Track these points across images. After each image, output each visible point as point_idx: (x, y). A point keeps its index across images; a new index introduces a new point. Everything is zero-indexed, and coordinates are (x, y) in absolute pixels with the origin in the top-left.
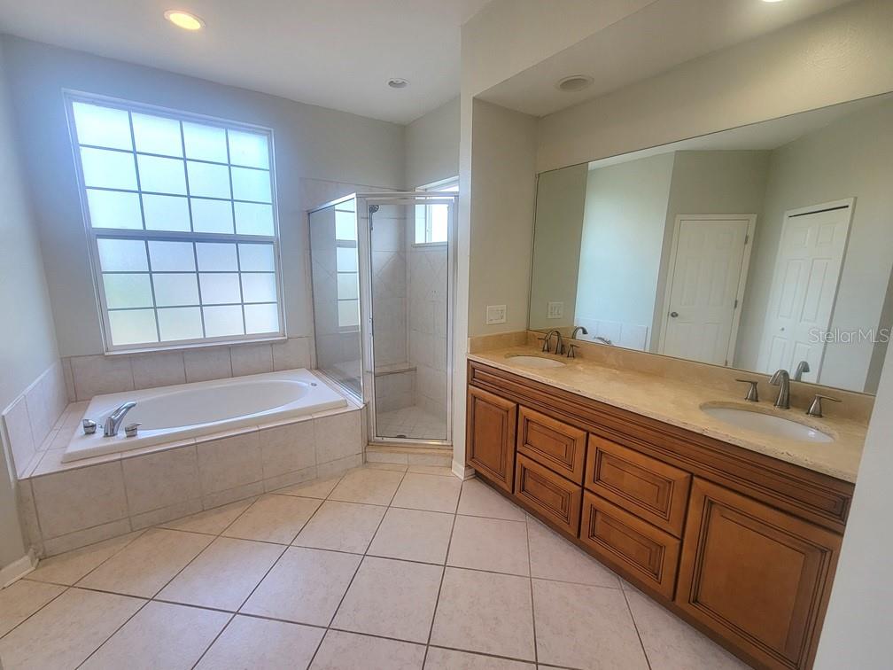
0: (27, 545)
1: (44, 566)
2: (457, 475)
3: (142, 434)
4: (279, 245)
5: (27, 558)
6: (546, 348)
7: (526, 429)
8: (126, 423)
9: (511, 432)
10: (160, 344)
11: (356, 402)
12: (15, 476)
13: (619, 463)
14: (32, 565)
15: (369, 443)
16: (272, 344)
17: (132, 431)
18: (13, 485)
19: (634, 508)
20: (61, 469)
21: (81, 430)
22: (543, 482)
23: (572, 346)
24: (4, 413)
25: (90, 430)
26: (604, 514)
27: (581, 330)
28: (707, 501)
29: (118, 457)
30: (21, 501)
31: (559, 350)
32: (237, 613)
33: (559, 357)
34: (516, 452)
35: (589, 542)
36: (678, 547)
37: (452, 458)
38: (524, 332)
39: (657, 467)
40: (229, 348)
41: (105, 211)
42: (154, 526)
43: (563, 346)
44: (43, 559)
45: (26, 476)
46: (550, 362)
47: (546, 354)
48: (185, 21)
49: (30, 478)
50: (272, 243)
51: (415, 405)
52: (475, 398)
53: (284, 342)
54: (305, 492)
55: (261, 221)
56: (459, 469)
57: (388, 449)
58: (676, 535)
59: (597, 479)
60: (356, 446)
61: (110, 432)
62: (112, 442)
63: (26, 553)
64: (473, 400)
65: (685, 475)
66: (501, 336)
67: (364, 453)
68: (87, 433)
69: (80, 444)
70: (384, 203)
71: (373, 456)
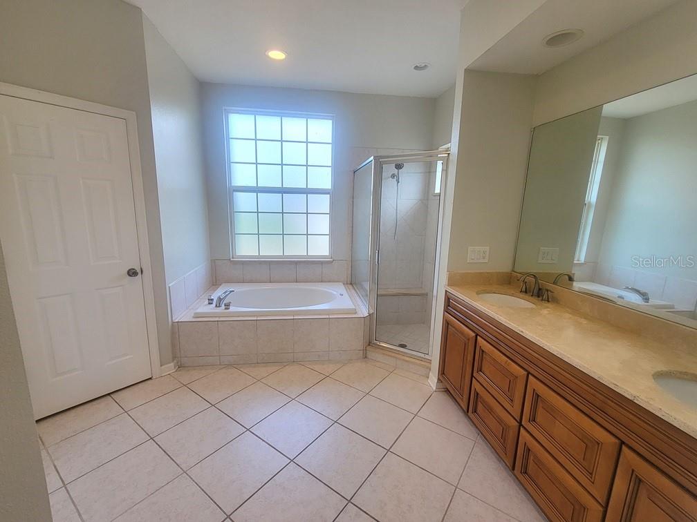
0: (174, 358)
1: (180, 371)
2: (432, 385)
3: (232, 309)
4: (334, 194)
5: (172, 364)
6: (524, 289)
7: (482, 359)
8: (226, 301)
9: (470, 358)
10: (259, 256)
11: (364, 311)
12: (172, 320)
13: (552, 411)
14: (175, 368)
15: (370, 344)
16: (322, 263)
17: (227, 306)
18: (170, 324)
19: (562, 459)
20: (194, 320)
21: (207, 302)
22: (490, 410)
23: (547, 291)
24: (170, 285)
25: (210, 301)
26: (536, 457)
27: (567, 277)
28: (634, 476)
29: (217, 319)
30: (173, 333)
31: (536, 291)
32: (248, 430)
33: (535, 299)
34: (472, 376)
35: (521, 477)
36: (601, 515)
37: (430, 370)
38: (508, 273)
39: (586, 424)
40: (296, 263)
41: (241, 176)
42: (230, 365)
43: (540, 289)
44: (180, 367)
45: (177, 321)
46: (523, 303)
47: (522, 295)
48: (277, 55)
49: (178, 322)
50: (328, 193)
51: (424, 323)
52: (448, 324)
53: (331, 262)
54: (316, 367)
55: (323, 179)
56: (433, 381)
57: (381, 351)
58: (600, 501)
59: (533, 419)
60: (358, 344)
61: (218, 306)
62: (218, 310)
63: (173, 361)
64: (447, 325)
65: (613, 440)
66: (481, 273)
67: (365, 350)
68: (209, 303)
69: (205, 308)
70: (408, 161)
71: (372, 354)
